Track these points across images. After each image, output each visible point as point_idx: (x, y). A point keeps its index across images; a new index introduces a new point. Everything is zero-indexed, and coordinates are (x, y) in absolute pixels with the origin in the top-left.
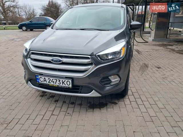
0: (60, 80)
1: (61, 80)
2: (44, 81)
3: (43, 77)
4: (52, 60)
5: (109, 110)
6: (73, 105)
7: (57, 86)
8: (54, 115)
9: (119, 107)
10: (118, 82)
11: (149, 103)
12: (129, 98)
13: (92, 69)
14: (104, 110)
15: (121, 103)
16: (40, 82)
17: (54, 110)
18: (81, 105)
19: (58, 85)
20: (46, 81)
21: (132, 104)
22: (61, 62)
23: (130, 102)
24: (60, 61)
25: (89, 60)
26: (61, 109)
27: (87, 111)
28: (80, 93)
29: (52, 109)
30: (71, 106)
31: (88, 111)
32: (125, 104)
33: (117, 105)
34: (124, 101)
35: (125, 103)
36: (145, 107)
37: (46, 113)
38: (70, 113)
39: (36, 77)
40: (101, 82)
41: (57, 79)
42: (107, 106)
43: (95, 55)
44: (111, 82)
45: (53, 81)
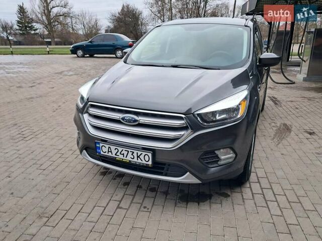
0: (133, 153)
1: (135, 152)
2: (108, 151)
3: (107, 146)
4: (123, 119)
5: (214, 206)
6: (154, 194)
7: (128, 161)
8: (121, 208)
9: (233, 203)
10: (231, 160)
11: (288, 200)
12: (250, 187)
13: (187, 136)
14: (205, 206)
15: (236, 196)
16: (102, 153)
17: (122, 199)
18: (166, 193)
19: (130, 161)
20: (111, 152)
21: (255, 198)
22: (137, 123)
23: (253, 195)
24: (136, 121)
25: (183, 122)
26: (133, 199)
27: (175, 206)
28: (166, 175)
29: (119, 197)
30: (149, 194)
31: (177, 205)
32: (243, 198)
33: (229, 199)
34: (242, 192)
35: (242, 196)
36: (279, 207)
37: (108, 204)
38: (148, 207)
39: (96, 145)
40: (201, 159)
41: (129, 150)
42: (210, 199)
43: (193, 114)
44: (218, 161)
45: (122, 153)
